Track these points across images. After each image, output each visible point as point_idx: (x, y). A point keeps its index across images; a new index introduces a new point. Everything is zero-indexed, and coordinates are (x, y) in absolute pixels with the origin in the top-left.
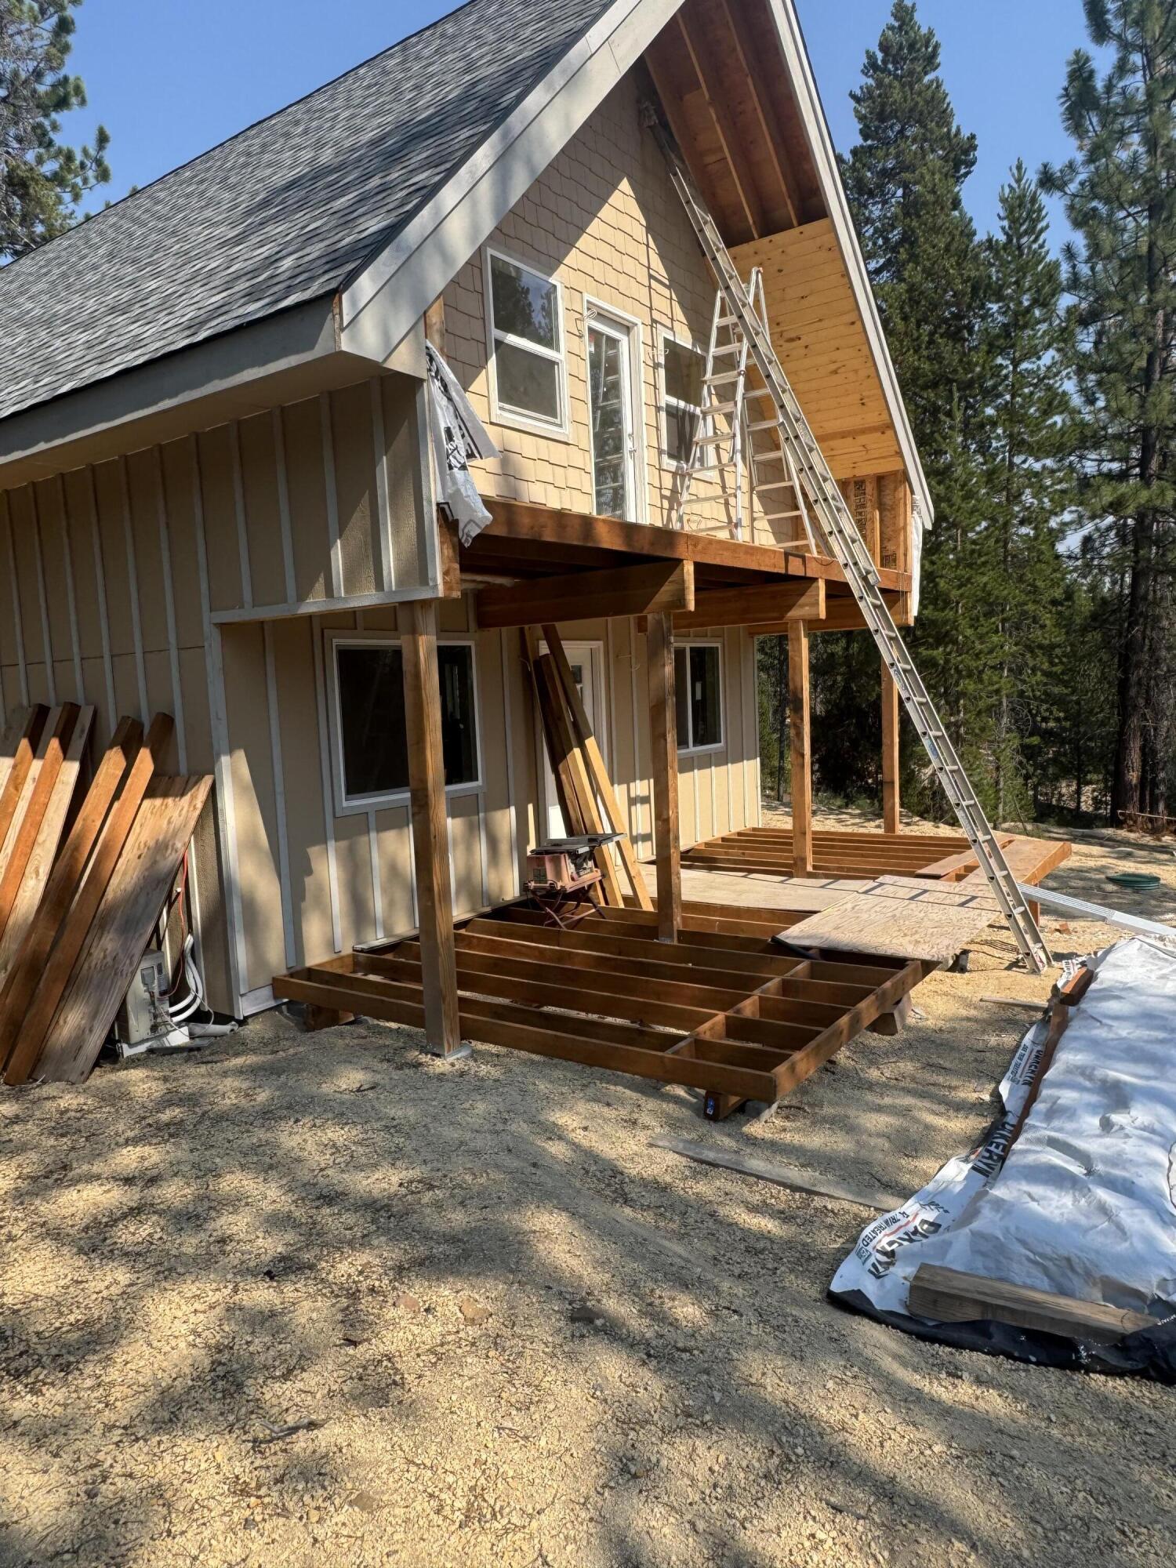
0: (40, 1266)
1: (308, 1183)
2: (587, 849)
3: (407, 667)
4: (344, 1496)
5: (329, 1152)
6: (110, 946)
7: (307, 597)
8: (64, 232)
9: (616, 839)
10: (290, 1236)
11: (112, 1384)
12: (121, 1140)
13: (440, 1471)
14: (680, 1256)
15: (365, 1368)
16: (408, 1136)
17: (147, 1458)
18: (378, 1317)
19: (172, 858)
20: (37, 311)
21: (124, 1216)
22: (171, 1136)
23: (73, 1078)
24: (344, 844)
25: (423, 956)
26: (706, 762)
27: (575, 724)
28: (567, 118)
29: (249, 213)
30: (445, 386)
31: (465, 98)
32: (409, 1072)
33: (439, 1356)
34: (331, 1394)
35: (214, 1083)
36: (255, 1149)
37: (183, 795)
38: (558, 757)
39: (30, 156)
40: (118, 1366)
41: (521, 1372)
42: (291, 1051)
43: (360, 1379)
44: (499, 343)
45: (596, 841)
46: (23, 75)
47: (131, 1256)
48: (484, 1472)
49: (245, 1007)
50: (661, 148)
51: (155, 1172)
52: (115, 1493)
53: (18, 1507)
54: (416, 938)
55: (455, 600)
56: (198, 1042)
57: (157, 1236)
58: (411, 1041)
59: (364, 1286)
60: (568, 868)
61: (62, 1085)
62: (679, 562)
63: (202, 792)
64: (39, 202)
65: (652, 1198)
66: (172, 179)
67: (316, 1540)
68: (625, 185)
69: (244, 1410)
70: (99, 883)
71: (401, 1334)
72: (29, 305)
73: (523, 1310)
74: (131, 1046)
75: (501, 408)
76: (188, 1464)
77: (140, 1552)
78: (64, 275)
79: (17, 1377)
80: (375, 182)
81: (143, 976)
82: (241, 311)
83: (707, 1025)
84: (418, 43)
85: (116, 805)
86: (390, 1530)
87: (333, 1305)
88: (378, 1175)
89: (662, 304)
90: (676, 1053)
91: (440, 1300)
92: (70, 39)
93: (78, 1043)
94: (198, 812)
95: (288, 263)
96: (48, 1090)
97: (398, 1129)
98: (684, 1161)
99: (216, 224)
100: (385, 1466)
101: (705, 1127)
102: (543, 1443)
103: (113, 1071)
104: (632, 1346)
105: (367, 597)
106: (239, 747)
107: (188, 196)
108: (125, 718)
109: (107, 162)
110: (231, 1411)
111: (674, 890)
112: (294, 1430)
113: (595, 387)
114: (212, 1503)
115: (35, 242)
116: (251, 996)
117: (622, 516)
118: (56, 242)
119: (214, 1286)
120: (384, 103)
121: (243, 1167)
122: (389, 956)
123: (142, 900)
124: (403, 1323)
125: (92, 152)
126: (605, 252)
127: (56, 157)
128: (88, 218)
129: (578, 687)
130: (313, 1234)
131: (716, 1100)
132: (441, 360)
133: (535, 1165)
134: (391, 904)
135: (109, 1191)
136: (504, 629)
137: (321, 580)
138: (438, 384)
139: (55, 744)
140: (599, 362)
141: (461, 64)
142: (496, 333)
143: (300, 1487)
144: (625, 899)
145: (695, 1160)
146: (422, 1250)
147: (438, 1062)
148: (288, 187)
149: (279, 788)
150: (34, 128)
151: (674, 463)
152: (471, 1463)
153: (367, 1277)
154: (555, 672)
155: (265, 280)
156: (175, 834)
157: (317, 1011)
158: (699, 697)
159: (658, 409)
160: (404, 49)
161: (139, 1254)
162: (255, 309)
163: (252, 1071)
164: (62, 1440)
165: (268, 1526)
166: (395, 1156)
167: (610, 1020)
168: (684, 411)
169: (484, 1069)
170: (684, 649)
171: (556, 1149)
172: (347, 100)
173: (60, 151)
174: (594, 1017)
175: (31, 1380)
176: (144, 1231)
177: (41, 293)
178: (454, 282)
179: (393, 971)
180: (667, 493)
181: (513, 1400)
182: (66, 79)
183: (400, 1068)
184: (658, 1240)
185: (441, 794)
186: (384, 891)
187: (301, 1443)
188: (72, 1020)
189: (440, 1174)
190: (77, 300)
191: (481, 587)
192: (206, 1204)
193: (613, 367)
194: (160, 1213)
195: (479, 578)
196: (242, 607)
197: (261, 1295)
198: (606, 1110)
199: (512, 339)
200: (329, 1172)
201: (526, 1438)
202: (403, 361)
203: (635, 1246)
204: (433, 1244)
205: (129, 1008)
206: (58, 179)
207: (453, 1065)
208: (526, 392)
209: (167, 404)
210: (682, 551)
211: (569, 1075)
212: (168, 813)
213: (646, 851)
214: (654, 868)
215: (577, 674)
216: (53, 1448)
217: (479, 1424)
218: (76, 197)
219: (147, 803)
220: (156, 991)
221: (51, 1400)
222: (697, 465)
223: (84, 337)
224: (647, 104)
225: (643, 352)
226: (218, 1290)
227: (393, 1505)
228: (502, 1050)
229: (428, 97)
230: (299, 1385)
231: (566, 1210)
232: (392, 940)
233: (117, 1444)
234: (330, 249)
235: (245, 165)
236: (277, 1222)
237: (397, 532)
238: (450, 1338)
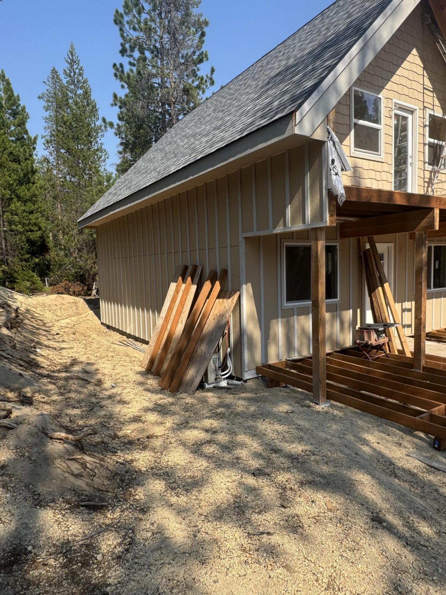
0: (179, 454)
1: (268, 444)
2: (383, 329)
3: (313, 253)
4: (281, 563)
5: (275, 434)
6: (203, 349)
7: (276, 227)
8: (199, 105)
9: (396, 325)
10: (261, 462)
11: (201, 500)
12: (205, 416)
13: (317, 565)
14: (422, 505)
15: (289, 518)
16: (305, 433)
17: (212, 529)
18: (293, 499)
19: (225, 320)
20: (191, 133)
21: (205, 443)
22: (221, 418)
23: (190, 393)
24: (285, 320)
25: (313, 364)
26: (439, 296)
27: (380, 277)
28: (392, 27)
29: (262, 88)
30: (334, 143)
31: (347, 29)
32: (306, 409)
33: (317, 520)
34: (275, 524)
35: (235, 401)
36: (249, 427)
37: (229, 298)
38: (372, 290)
39: (190, 81)
40: (203, 494)
41: (351, 535)
42: (262, 394)
43: (287, 521)
44: (355, 124)
45: (387, 326)
46: (189, 54)
47: (208, 457)
48: (335, 571)
49: (247, 376)
50: (432, 33)
51: (215, 430)
52: (202, 538)
53: (172, 533)
54: (311, 358)
55: (333, 227)
56: (230, 386)
57: (216, 452)
58: (307, 397)
59: (288, 486)
60: (374, 336)
61: (187, 394)
62: (432, 209)
63: (236, 297)
64: (192, 96)
65: (409, 478)
66: (235, 81)
67: (270, 577)
68: (414, 52)
69: (244, 521)
70: (201, 326)
71: (302, 508)
72: (188, 131)
73: (351, 512)
74: (208, 384)
75: (355, 150)
76: (226, 535)
77: (210, 561)
78: (199, 119)
79: (172, 490)
80: (310, 68)
81: (213, 361)
82: (259, 123)
83: (436, 409)
84: (328, 11)
85: (208, 300)
86: (298, 582)
87: (277, 491)
88: (294, 446)
89: (428, 99)
90: (421, 418)
91: (318, 499)
92: (204, 38)
93: (192, 381)
94: (234, 305)
95: (276, 103)
96: (183, 395)
97: (301, 429)
98: (423, 465)
99: (250, 94)
100: (296, 557)
101: (433, 452)
102: (360, 566)
103: (202, 392)
104: (399, 538)
105: (299, 227)
106: (249, 282)
107: (241, 85)
108: (212, 271)
109: (214, 78)
110: (240, 520)
111: (422, 349)
112: (262, 533)
113: (396, 138)
114: (234, 552)
115: (190, 109)
116: (249, 372)
117: (405, 190)
118: (197, 108)
119: (234, 474)
120: (313, 38)
121: (245, 433)
122: (299, 364)
123: (214, 334)
124: (303, 504)
125: (209, 76)
126: (404, 82)
127: (198, 80)
128: (207, 99)
129: (382, 262)
130: (269, 462)
131: (440, 442)
132: (333, 133)
133: (356, 454)
134: (301, 344)
135: (200, 433)
136: (351, 239)
137: (282, 220)
138: (331, 142)
139: (189, 279)
140: (398, 127)
141: (346, 16)
142: (354, 120)
143: (265, 555)
144: (398, 351)
145: (428, 465)
146: (310, 478)
147: (317, 406)
148: (277, 75)
149: (262, 297)
150: (192, 71)
151: (431, 167)
152: (330, 566)
153: (289, 484)
154: (372, 257)
155: (268, 111)
156: (226, 312)
157: (272, 381)
158: (437, 267)
159: (425, 144)
160: (323, 15)
161: (210, 457)
162: (263, 122)
163: (249, 399)
164: (186, 515)
165: (253, 566)
166: (301, 440)
167: (390, 400)
168: (437, 144)
169: (336, 412)
170: (431, 247)
171: (366, 449)
172: (300, 39)
173: (199, 77)
174: (383, 398)
175: (176, 492)
176: (211, 450)
177: (192, 126)
178: (339, 102)
179: (300, 369)
180: (427, 180)
181: (347, 546)
182: (202, 52)
183: (302, 406)
184: (411, 496)
185: (324, 302)
186: (298, 338)
187: (265, 538)
188: (191, 373)
189: (318, 450)
190: (203, 127)
191: (343, 222)
192: (232, 444)
193: (405, 129)
194: (217, 444)
195: (342, 218)
196: (253, 231)
197: (251, 481)
198: (387, 437)
199: (361, 122)
200: (275, 441)
201: (353, 563)
202: (318, 135)
203: (401, 496)
204: (315, 476)
205: (208, 371)
206: (198, 87)
207: (323, 409)
208: (366, 143)
209: (232, 159)
210: (433, 204)
211: (372, 420)
212: (224, 304)
213: (409, 331)
214: (413, 339)
215: (381, 257)
216: (183, 516)
217: (333, 552)
218: (204, 92)
219: (218, 300)
220: (217, 366)
221: (182, 500)
222: (442, 167)
223: (205, 139)
224: (427, 15)
225: (418, 121)
226: (236, 476)
227: (299, 573)
228: (343, 406)
229: (332, 31)
230: (264, 517)
231: (370, 475)
232: (301, 357)
233: (203, 521)
234: (292, 96)
235: (261, 71)
236: (257, 455)
237: (312, 201)
238: (321, 515)
